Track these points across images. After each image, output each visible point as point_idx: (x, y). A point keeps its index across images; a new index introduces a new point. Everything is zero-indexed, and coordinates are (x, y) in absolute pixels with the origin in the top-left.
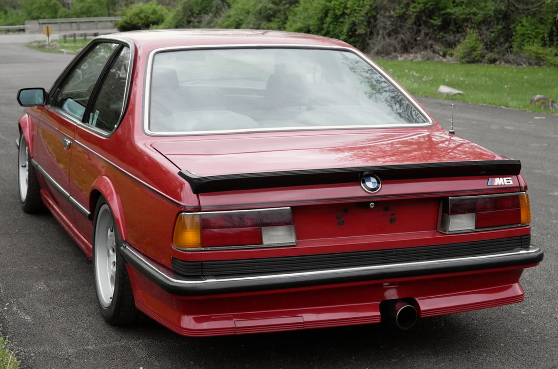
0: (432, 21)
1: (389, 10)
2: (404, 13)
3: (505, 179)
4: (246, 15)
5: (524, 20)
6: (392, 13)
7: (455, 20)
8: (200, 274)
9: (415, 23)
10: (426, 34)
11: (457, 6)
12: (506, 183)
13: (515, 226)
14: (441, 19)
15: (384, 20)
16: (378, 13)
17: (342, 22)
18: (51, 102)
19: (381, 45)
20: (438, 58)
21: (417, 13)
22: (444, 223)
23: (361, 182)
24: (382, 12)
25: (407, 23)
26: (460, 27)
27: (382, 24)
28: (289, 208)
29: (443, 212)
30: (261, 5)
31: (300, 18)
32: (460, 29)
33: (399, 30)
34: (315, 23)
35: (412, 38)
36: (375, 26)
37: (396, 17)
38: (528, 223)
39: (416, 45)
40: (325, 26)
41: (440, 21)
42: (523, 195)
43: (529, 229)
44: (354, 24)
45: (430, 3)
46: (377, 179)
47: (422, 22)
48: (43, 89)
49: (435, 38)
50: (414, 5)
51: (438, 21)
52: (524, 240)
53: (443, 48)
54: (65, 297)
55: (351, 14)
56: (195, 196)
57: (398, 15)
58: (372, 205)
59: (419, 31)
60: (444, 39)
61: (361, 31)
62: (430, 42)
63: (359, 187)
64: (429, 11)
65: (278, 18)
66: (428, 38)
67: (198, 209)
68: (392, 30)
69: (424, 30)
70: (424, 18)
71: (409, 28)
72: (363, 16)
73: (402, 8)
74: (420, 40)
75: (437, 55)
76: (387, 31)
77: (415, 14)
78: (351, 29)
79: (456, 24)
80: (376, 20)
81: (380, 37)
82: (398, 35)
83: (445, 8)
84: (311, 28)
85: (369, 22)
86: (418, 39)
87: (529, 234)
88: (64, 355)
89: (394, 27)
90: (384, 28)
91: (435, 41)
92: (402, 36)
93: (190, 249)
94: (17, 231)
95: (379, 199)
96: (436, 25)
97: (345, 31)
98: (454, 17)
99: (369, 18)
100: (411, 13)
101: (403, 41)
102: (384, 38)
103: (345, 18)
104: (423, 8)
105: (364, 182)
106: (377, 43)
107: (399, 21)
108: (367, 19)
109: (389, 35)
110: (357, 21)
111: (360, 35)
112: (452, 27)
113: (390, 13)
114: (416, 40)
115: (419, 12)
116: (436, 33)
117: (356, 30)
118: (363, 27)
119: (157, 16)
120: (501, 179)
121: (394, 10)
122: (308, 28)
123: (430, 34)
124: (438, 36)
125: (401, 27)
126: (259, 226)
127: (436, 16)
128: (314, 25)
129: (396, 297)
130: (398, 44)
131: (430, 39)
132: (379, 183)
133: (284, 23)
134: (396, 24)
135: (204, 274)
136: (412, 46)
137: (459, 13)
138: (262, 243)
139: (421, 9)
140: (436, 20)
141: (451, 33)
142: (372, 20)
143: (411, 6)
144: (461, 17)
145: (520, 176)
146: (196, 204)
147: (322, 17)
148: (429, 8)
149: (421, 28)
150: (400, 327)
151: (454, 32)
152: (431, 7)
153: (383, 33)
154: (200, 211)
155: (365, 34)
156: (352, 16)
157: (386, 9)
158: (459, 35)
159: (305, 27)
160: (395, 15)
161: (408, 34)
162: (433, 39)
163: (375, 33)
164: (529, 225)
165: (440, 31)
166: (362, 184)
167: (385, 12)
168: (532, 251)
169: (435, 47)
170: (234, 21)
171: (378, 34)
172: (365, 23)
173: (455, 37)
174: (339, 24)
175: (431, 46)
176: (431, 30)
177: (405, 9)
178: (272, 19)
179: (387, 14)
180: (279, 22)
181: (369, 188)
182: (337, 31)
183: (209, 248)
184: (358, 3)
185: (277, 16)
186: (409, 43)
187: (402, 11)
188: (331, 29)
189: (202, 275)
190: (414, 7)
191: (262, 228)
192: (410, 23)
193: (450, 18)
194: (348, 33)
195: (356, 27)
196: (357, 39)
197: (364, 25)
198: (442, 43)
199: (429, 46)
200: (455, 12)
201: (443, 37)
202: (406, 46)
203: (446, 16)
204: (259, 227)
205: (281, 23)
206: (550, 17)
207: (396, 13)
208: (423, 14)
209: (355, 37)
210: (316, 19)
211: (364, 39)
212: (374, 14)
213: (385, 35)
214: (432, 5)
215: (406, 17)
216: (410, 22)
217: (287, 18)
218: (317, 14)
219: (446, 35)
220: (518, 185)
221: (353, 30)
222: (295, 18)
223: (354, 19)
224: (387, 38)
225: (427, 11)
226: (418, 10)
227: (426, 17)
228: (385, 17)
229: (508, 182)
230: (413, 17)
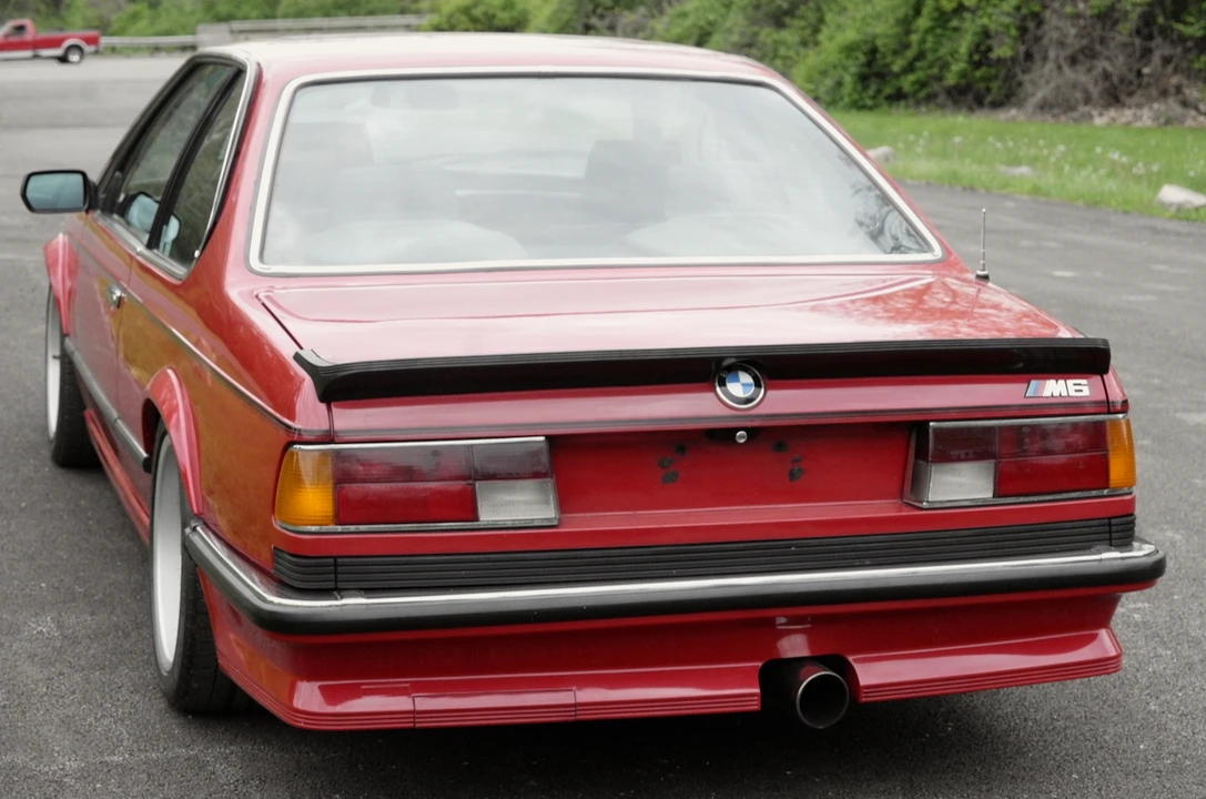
0: (1180, 27)
2: (1112, 7)
3: (1070, 382)
4: (723, 10)
6: (1081, 6)
8: (332, 585)
9: (1138, 32)
10: (1167, 60)
12: (1072, 393)
13: (1094, 493)
15: (1061, 24)
16: (1045, 7)
17: (956, 30)
18: (101, 204)
19: (1052, 85)
20: (1194, 118)
21: (1145, 8)
22: (918, 483)
23: (717, 384)
25: (1121, 34)
27: (1055, 35)
28: (542, 438)
29: (917, 456)
31: (854, 19)
33: (1098, 47)
34: (890, 32)
35: (1130, 70)
36: (1038, 39)
37: (1092, 17)
38: (1130, 487)
39: (1140, 86)
40: (914, 38)
41: (1199, 29)
42: (1116, 423)
43: (1132, 502)
44: (986, 34)
46: (755, 379)
47: (1155, 30)
48: (84, 174)
49: (1189, 69)
51: (1196, 27)
52: (1120, 528)
54: (92, 651)
55: (978, 8)
56: (323, 407)
57: (1095, 11)
58: (741, 437)
59: (1147, 53)
61: (1002, 51)
62: (1175, 80)
63: (711, 395)
65: (803, 18)
66: (1170, 68)
67: (329, 437)
68: (1082, 50)
69: (1161, 49)
70: (1161, 20)
71: (1125, 45)
72: (1009, 14)
74: (1149, 75)
75: (1193, 113)
76: (1069, 51)
77: (1139, 10)
78: (978, 46)
80: (1040, 23)
81: (1050, 66)
82: (1095, 62)
84: (879, 43)
85: (1023, 30)
86: (1146, 71)
87: (1132, 515)
88: (55, 773)
89: (1085, 42)
90: (1061, 44)
91: (1189, 77)
92: (1107, 65)
93: (314, 529)
94: (23, 505)
95: (757, 423)
96: (1191, 38)
97: (963, 49)
99: (1024, 19)
100: (1129, 7)
101: (1106, 76)
102: (1059, 68)
103: (963, 20)
105: (723, 384)
106: (1043, 81)
107: (1099, 26)
108: (1018, 22)
109: (1073, 61)
110: (993, 27)
111: (999, 60)
113: (1076, 6)
114: (1139, 74)
115: (1148, 4)
116: (1191, 56)
117: (990, 49)
118: (1007, 40)
119: (515, 13)
120: (1061, 382)
122: (873, 41)
123: (1175, 60)
124: (1196, 65)
125: (1103, 41)
126: (469, 478)
127: (1190, 14)
128: (887, 36)
129: (805, 653)
130: (1096, 83)
131: (1176, 71)
132: (758, 384)
133: (816, 30)
134: (1089, 34)
135: (340, 585)
136: (1132, 88)
138: (476, 519)
140: (1192, 24)
142: (1031, 25)
145: (1109, 377)
146: (325, 426)
147: (906, 16)
149: (1153, 44)
150: (806, 722)
153: (1057, 58)
154: (332, 442)
155: (1013, 60)
156: (980, 13)
159: (866, 42)
160: (1089, 12)
161: (1121, 59)
162: (1183, 72)
163: (1037, 57)
164: (1130, 493)
165: (1201, 51)
166: (718, 389)
167: (1063, 5)
168: (1139, 553)
169: (1187, 91)
170: (695, 25)
171: (1045, 59)
172: (1014, 32)
174: (948, 33)
175: (1179, 89)
176: (1179, 50)
178: (788, 20)
179: (1069, 9)
180: (803, 28)
181: (737, 398)
182: (943, 51)
183: (352, 528)
185: (799, 13)
186: (1122, 80)
188: (929, 45)
189: (336, 589)
191: (477, 484)
192: (1125, 32)
194: (971, 55)
195: (990, 42)
196: (993, 71)
197: (1009, 36)
199: (1172, 90)
202: (1116, 88)
204: (471, 482)
205: (808, 32)
207: (1092, 8)
208: (1157, 10)
209: (989, 66)
210: (892, 21)
211: (1009, 71)
212: (1037, 8)
213: (1062, 62)
215: (1116, 15)
216: (1126, 28)
217: (821, 20)
218: (893, 9)
220: (1103, 397)
221: (983, 48)
222: (841, 20)
223: (985, 21)
224: (1066, 69)
225: (1167, 3)
227: (1166, 18)
228: (1061, 16)
229: (1076, 391)
230: (1134, 16)
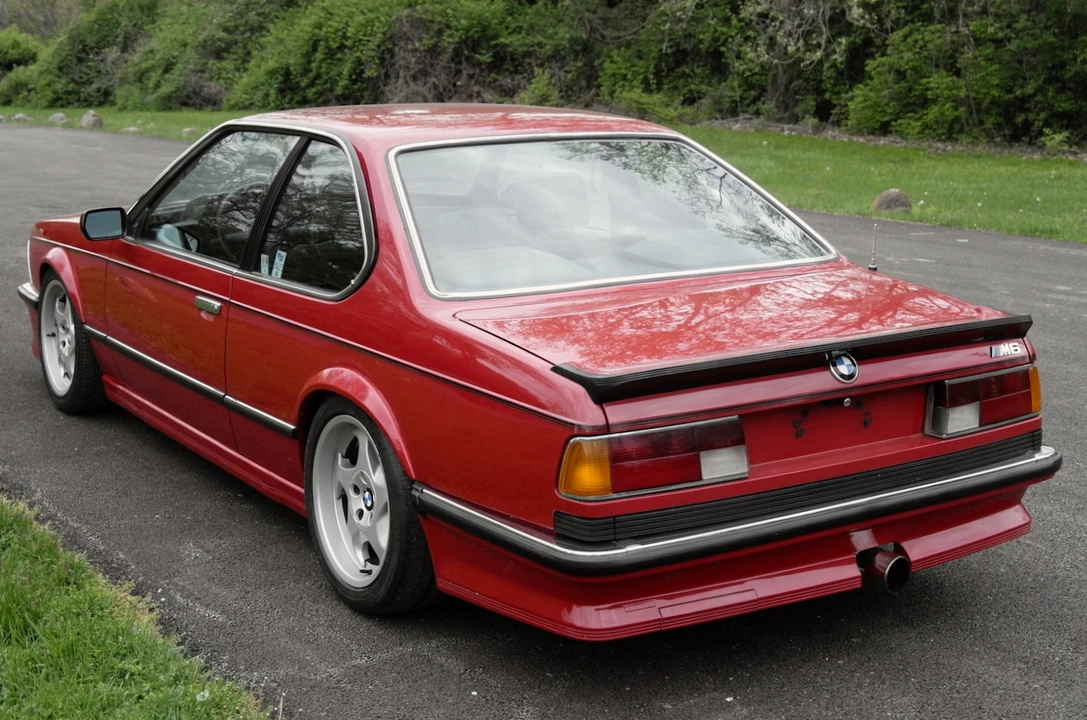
0: (478, 56)
1: (412, 41)
2: (436, 45)
4: (182, 49)
5: (615, 53)
6: (417, 44)
7: (512, 54)
9: (453, 60)
10: (471, 77)
11: (512, 33)
14: (491, 54)
15: (406, 55)
16: (395, 45)
17: (340, 60)
19: (404, 93)
21: (456, 45)
24: (402, 44)
25: (441, 60)
26: (519, 65)
27: (402, 62)
30: (205, 33)
31: (273, 54)
32: (519, 68)
33: (429, 69)
34: (299, 62)
35: (449, 83)
36: (392, 65)
37: (424, 51)
39: (456, 93)
40: (314, 65)
41: (489, 57)
44: (359, 62)
45: (474, 30)
47: (463, 60)
49: (484, 81)
50: (449, 32)
51: (487, 56)
53: (496, 96)
55: (354, 47)
57: (426, 48)
59: (458, 72)
60: (497, 83)
61: (370, 72)
62: (476, 89)
64: (474, 41)
65: (234, 53)
66: (473, 82)
68: (420, 71)
69: (466, 70)
70: (466, 52)
71: (444, 68)
72: (374, 50)
73: (432, 37)
74: (462, 86)
76: (412, 72)
77: (452, 46)
78: (355, 69)
79: (513, 60)
80: (392, 56)
81: (401, 81)
82: (428, 79)
83: (496, 37)
84: (291, 68)
85: (383, 60)
86: (459, 83)
89: (421, 66)
90: (407, 68)
91: (484, 87)
92: (434, 79)
96: (485, 63)
97: (345, 72)
98: (510, 49)
99: (383, 53)
100: (446, 45)
101: (435, 87)
102: (407, 82)
103: (345, 54)
104: (464, 37)
106: (398, 91)
107: (428, 56)
108: (379, 55)
109: (415, 78)
110: (364, 58)
111: (369, 78)
112: (508, 66)
113: (414, 45)
114: (454, 85)
115: (458, 42)
116: (484, 74)
117: (362, 72)
118: (374, 66)
119: (21, 51)
121: (420, 40)
122: (288, 69)
123: (476, 76)
124: (488, 80)
125: (432, 66)
127: (483, 49)
128: (295, 64)
130: (430, 91)
131: (476, 83)
133: (245, 61)
134: (424, 62)
136: (450, 94)
137: (517, 43)
139: (460, 37)
140: (484, 55)
141: (507, 73)
142: (387, 56)
143: (445, 34)
144: (520, 49)
147: (308, 51)
148: (473, 36)
149: (462, 67)
151: (511, 73)
152: (476, 36)
153: (405, 76)
155: (378, 78)
156: (355, 49)
157: (408, 39)
158: (518, 77)
159: (282, 68)
160: (422, 48)
161: (443, 76)
162: (480, 84)
163: (392, 76)
165: (490, 71)
167: (406, 44)
169: (483, 94)
170: (162, 59)
171: (398, 77)
172: (377, 61)
173: (513, 80)
174: (335, 62)
175: (479, 93)
176: (478, 71)
177: (435, 39)
178: (225, 55)
179: (410, 46)
180: (236, 60)
182: (332, 73)
184: (364, 30)
185: (232, 50)
186: (444, 89)
187: (432, 42)
188: (323, 70)
190: (450, 36)
192: (445, 60)
193: (505, 52)
194: (350, 76)
195: (362, 67)
196: (365, 85)
197: (375, 64)
198: (494, 89)
199: (475, 95)
200: (511, 42)
201: (496, 80)
202: (441, 94)
203: (498, 49)
205: (239, 62)
206: (653, 49)
207: (424, 45)
208: (463, 46)
209: (362, 82)
210: (299, 55)
211: (375, 85)
212: (390, 46)
213: (408, 78)
214: (476, 32)
215: (438, 50)
216: (445, 58)
217: (249, 54)
218: (300, 48)
219: (499, 78)
221: (358, 71)
222: (264, 54)
223: (359, 54)
224: (411, 84)
225: (469, 42)
226: (457, 39)
227: (469, 51)
228: (406, 50)
230: (450, 50)
